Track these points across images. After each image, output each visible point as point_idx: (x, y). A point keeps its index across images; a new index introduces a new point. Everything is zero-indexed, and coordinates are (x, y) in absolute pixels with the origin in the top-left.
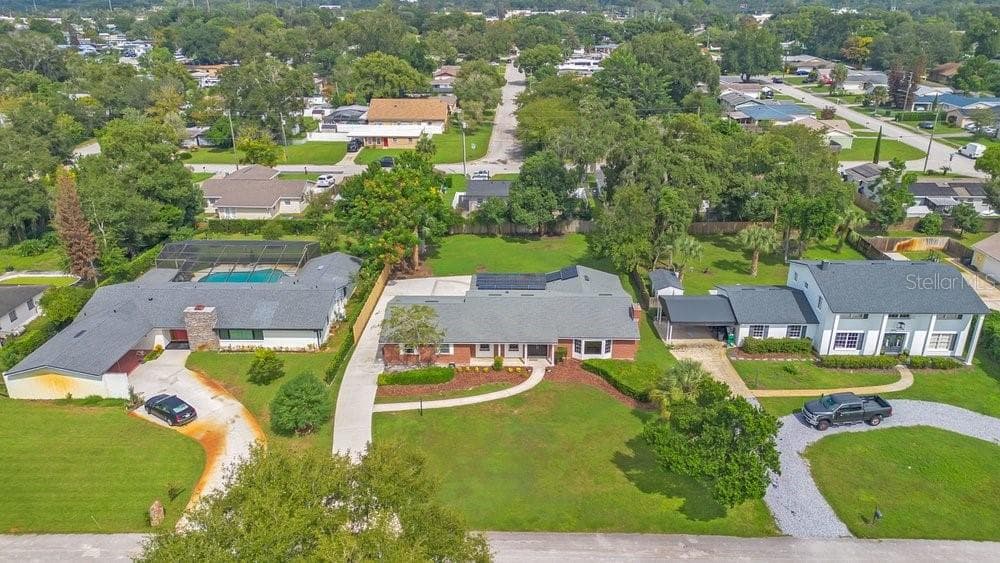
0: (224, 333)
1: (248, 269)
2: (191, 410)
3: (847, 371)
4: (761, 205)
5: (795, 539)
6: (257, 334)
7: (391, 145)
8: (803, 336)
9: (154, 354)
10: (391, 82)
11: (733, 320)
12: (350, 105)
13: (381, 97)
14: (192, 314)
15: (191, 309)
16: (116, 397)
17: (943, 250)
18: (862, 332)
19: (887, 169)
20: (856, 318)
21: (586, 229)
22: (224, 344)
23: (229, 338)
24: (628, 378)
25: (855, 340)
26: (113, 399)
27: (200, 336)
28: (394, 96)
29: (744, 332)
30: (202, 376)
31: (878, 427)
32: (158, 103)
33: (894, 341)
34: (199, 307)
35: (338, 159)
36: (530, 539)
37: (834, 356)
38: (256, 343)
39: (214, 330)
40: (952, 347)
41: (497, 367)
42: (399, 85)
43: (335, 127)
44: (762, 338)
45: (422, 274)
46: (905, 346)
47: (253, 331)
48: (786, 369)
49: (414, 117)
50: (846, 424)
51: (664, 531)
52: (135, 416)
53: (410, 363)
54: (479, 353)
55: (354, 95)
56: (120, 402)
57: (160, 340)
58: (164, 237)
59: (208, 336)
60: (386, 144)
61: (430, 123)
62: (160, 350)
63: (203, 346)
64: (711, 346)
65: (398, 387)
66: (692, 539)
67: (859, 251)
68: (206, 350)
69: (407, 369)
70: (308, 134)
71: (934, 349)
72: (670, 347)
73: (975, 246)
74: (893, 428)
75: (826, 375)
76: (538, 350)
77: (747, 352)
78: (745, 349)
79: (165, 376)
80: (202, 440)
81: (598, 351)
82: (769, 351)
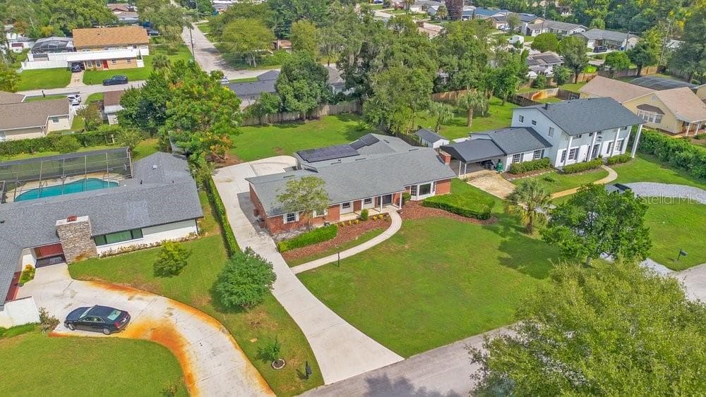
0: (101, 239)
1: (59, 182)
2: (124, 314)
3: (578, 174)
4: (464, 76)
6: (135, 233)
7: (111, 66)
8: (542, 156)
9: (29, 274)
10: (82, 15)
11: (503, 153)
12: (49, 37)
14: (66, 226)
15: (65, 222)
16: (23, 323)
17: (556, 97)
18: (578, 147)
19: (512, 49)
21: (335, 111)
22: (101, 250)
23: (106, 243)
24: (467, 205)
25: (573, 154)
26: (21, 326)
27: (75, 246)
28: (87, 26)
29: (509, 160)
30: (100, 283)
34: (72, 218)
35: (66, 82)
37: (569, 165)
38: (137, 243)
39: (92, 238)
40: (621, 150)
41: (364, 218)
42: (91, 18)
43: (46, 56)
44: (521, 162)
45: (233, 162)
46: (598, 152)
47: (131, 231)
48: (546, 179)
49: (119, 42)
52: (58, 336)
53: (291, 230)
54: (342, 211)
55: (50, 27)
56: (29, 327)
57: (28, 260)
59: (85, 245)
60: (106, 66)
61: (135, 47)
62: (31, 270)
63: (81, 256)
64: (490, 175)
65: (298, 250)
67: (514, 103)
68: (84, 259)
70: (22, 63)
72: (465, 180)
73: (580, 91)
75: (570, 178)
76: (385, 200)
77: (515, 174)
78: (512, 171)
79: (59, 292)
80: (152, 338)
81: (428, 191)
82: (528, 170)
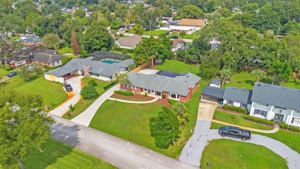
2: (71, 89)
3: (253, 122)
5: (181, 162)
6: (98, 75)
8: (246, 108)
9: (77, 75)
10: (192, 14)
11: (222, 97)
12: (178, 20)
13: (188, 18)
14: (85, 67)
18: (266, 111)
20: (264, 105)
22: (91, 76)
23: (93, 75)
25: (264, 113)
27: (86, 73)
28: (191, 18)
29: (225, 102)
30: (82, 82)
31: (244, 141)
32: (126, 17)
33: (279, 117)
36: (112, 137)
38: (97, 77)
41: (146, 95)
42: (194, 15)
43: (169, 26)
44: (231, 105)
45: (153, 68)
46: (284, 120)
47: (97, 74)
50: (232, 137)
51: (146, 147)
52: (62, 88)
54: (144, 91)
55: (180, 17)
57: (80, 73)
58: (100, 50)
59: (88, 74)
61: (197, 27)
62: (79, 75)
64: (214, 104)
65: (118, 95)
66: (151, 151)
68: (87, 77)
69: (125, 91)
70: (161, 28)
71: (296, 124)
72: (201, 102)
74: (250, 143)
76: (158, 94)
78: (224, 107)
81: (175, 97)
